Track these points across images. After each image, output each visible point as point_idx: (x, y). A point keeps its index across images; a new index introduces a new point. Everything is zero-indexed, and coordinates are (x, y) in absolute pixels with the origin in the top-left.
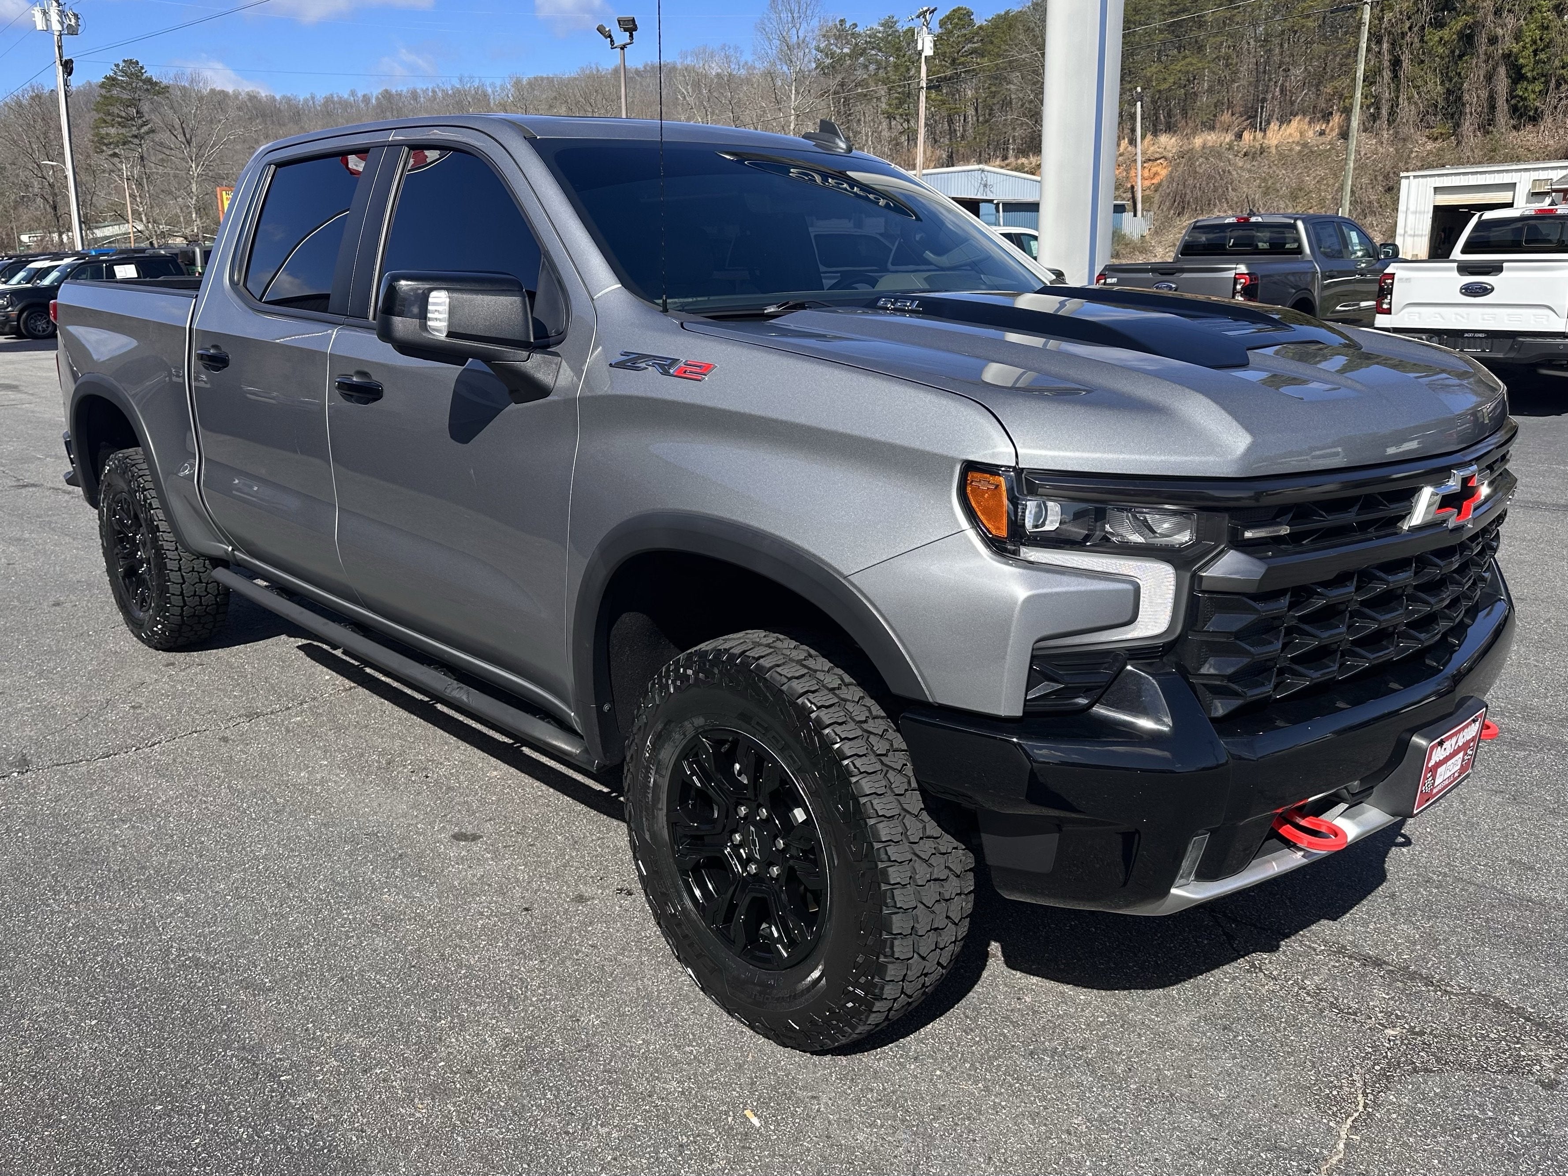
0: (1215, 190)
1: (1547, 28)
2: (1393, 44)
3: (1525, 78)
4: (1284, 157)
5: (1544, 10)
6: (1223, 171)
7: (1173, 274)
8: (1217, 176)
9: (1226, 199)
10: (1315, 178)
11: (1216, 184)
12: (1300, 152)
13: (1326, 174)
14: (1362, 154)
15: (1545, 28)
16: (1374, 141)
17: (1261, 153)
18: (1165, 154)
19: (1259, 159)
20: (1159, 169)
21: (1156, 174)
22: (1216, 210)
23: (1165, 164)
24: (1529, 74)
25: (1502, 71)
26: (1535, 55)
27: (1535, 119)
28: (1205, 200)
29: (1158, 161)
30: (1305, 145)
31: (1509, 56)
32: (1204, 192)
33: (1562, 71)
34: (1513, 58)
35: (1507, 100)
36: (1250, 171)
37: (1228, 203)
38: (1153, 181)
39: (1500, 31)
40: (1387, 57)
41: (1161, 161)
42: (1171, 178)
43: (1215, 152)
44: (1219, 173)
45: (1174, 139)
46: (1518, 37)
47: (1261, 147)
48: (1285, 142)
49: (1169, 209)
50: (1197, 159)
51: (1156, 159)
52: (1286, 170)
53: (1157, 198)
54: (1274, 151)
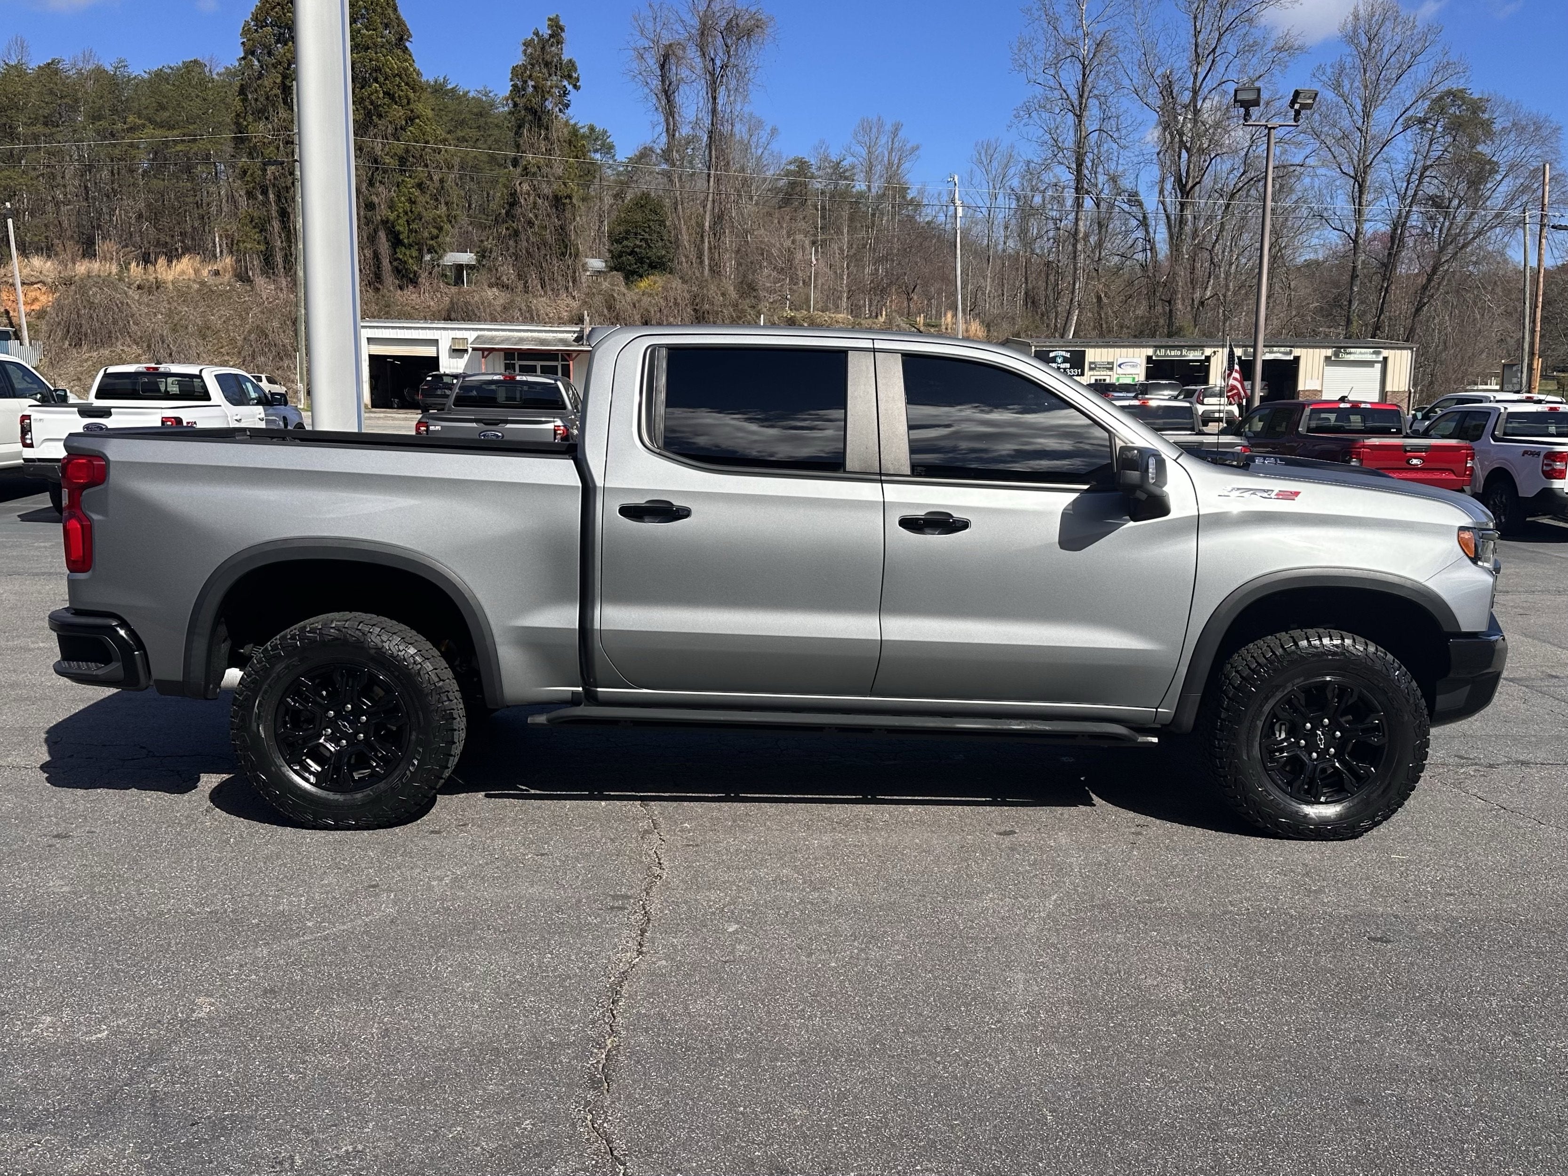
0: (115, 322)
1: (414, 203)
2: (278, 197)
3: (403, 245)
4: (182, 293)
5: (409, 186)
6: (121, 302)
7: (497, 424)
8: (115, 308)
9: (128, 333)
10: (220, 318)
11: (116, 316)
12: (199, 290)
13: (231, 315)
14: (265, 298)
15: (412, 202)
16: (273, 287)
17: (158, 288)
18: (42, 278)
19: (155, 293)
20: (38, 294)
21: (36, 299)
22: (119, 343)
23: (44, 289)
24: (406, 241)
25: (382, 235)
26: (409, 224)
27: (414, 281)
28: (104, 332)
29: (35, 286)
30: (203, 283)
31: (387, 222)
32: (102, 323)
33: (431, 242)
34: (389, 225)
35: (390, 262)
36: (148, 305)
37: (130, 336)
38: (33, 307)
39: (375, 200)
40: (274, 207)
41: (39, 285)
42: (59, 307)
43: (105, 282)
44: (117, 305)
45: (49, 263)
46: (392, 207)
47: (157, 282)
48: (181, 278)
49: (64, 338)
50: (91, 288)
51: (33, 284)
52: (188, 307)
53: (43, 326)
54: (171, 287)
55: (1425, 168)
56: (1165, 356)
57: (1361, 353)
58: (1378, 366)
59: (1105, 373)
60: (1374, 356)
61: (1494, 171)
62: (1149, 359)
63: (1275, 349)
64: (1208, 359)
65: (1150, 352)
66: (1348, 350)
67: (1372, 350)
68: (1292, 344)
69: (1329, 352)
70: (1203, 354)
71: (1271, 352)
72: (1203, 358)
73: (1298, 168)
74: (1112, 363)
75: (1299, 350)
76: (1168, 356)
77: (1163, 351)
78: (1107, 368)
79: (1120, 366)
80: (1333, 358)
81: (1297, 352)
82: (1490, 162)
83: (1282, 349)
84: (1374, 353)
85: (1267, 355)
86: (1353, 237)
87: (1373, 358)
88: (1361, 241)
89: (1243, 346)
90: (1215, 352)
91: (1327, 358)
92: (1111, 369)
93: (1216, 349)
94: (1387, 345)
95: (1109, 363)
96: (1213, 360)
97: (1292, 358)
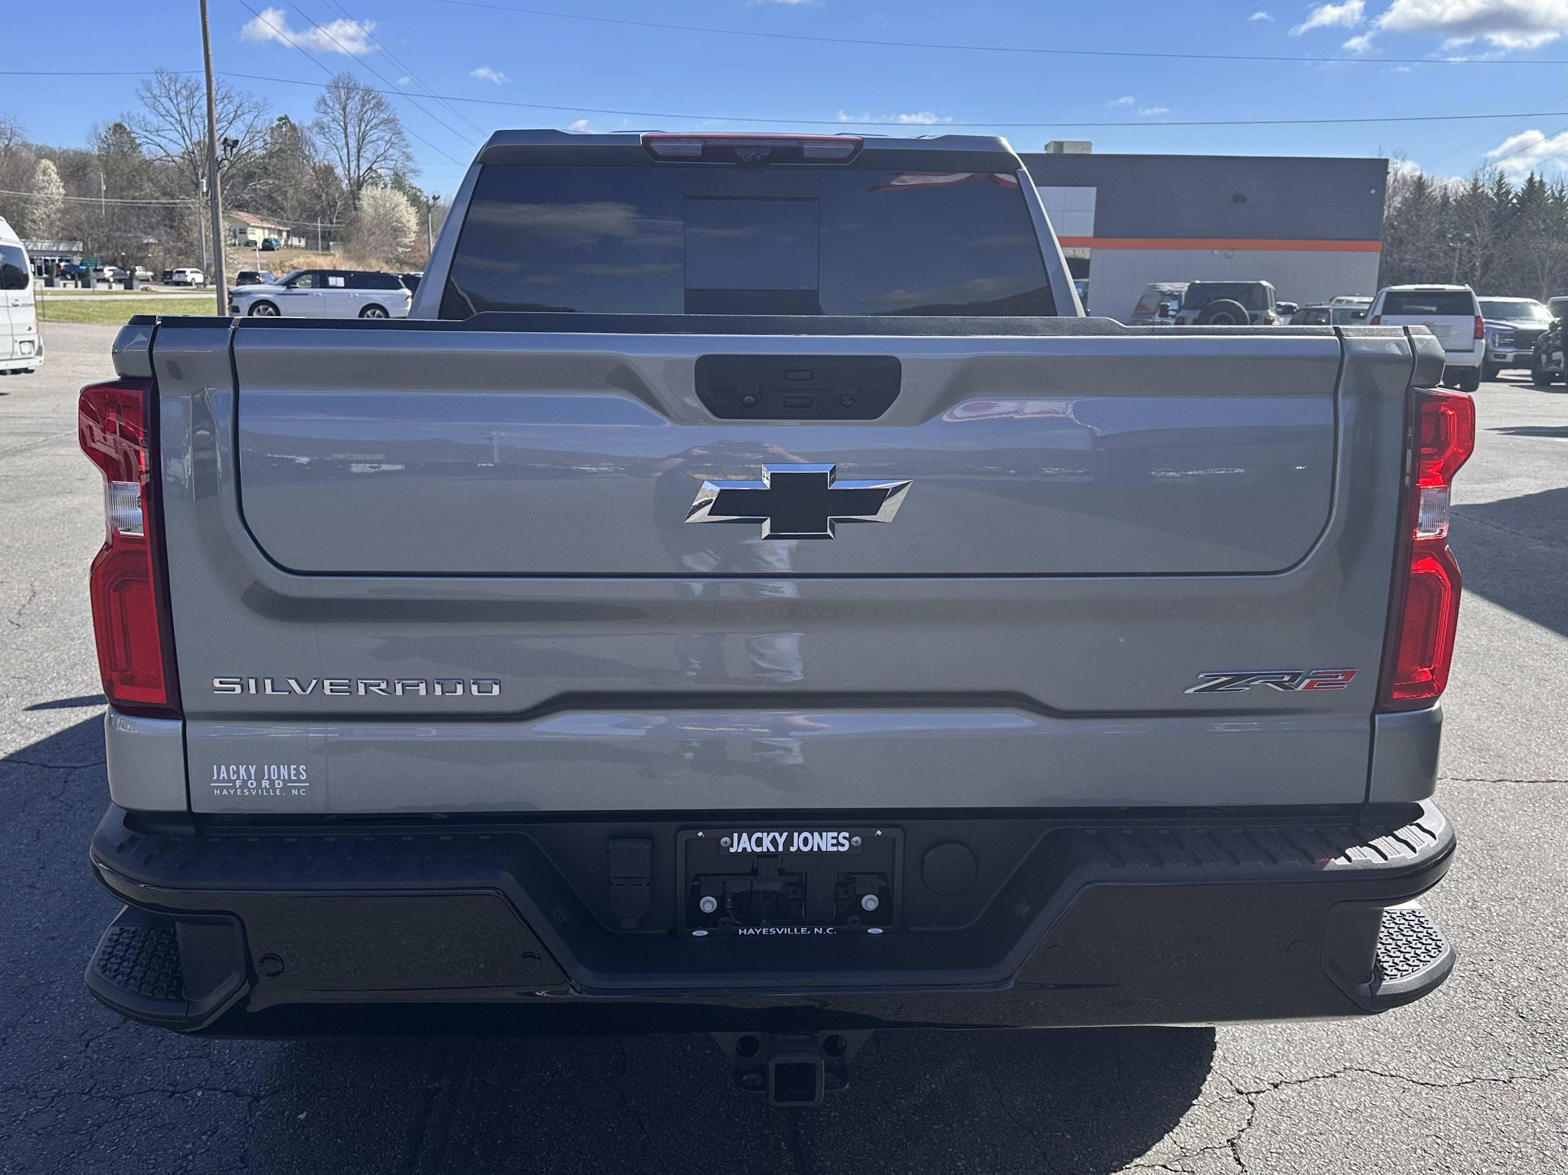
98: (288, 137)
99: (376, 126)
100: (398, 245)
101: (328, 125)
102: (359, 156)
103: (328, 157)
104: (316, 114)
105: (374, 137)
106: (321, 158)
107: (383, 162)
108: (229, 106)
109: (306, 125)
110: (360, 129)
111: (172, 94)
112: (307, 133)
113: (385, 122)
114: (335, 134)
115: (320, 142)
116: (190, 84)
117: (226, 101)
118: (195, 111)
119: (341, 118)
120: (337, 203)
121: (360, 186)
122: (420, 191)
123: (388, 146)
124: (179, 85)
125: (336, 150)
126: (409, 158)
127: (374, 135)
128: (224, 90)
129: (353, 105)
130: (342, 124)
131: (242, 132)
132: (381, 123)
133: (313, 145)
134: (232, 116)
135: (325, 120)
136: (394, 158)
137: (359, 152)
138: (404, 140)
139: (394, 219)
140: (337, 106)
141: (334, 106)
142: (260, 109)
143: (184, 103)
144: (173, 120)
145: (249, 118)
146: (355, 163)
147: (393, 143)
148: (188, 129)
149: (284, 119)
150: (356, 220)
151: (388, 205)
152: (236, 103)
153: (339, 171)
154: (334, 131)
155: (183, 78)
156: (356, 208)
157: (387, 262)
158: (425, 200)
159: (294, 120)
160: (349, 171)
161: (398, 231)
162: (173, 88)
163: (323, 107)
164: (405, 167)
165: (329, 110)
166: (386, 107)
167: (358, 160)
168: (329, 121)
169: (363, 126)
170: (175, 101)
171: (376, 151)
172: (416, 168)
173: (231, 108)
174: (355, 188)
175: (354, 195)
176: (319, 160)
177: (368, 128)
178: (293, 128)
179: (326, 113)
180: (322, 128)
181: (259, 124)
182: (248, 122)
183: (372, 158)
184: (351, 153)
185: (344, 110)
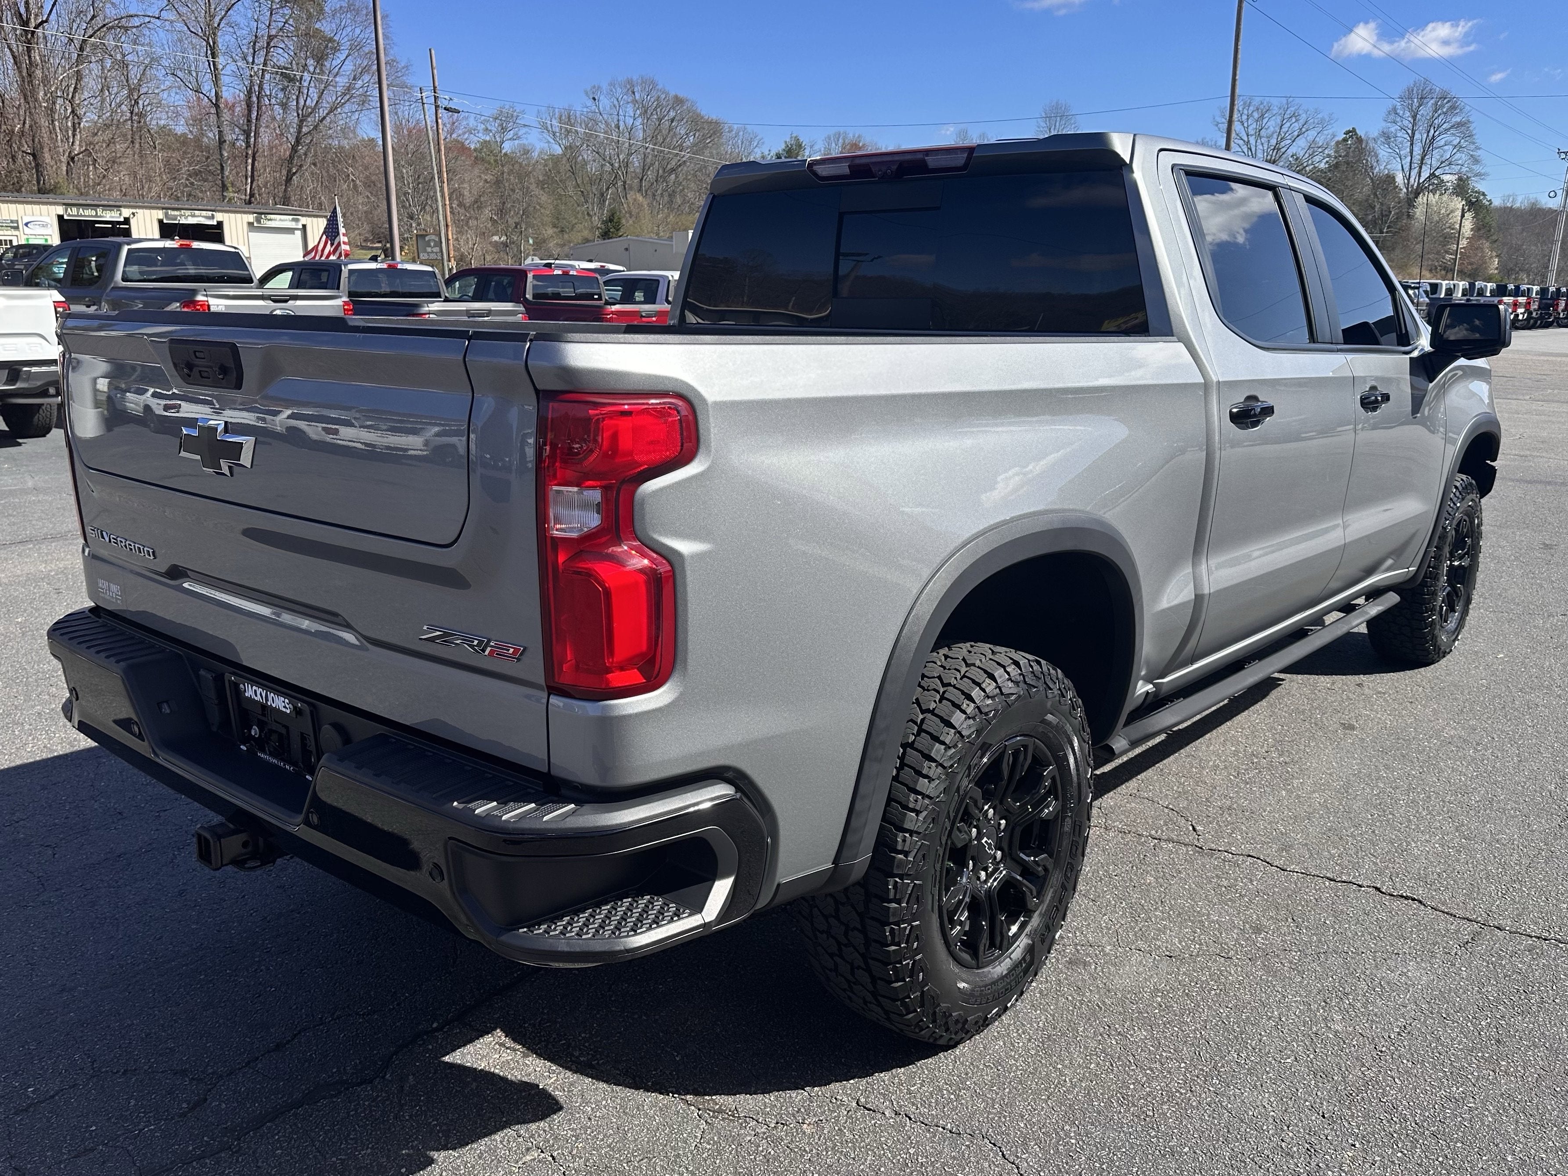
55: (271, 38)
56: (78, 216)
57: (280, 220)
58: (298, 234)
59: (9, 233)
60: (294, 223)
61: (336, 50)
62: (60, 218)
63: (197, 213)
64: (127, 221)
65: (60, 210)
66: (269, 217)
67: (291, 217)
68: (213, 208)
69: (251, 218)
70: (120, 214)
71: (193, 216)
72: (122, 219)
73: (153, 20)
74: (17, 222)
75: (221, 214)
76: (81, 216)
77: (75, 209)
78: (12, 227)
79: (26, 224)
80: (255, 224)
81: (219, 217)
82: (331, 40)
83: (204, 213)
84: (293, 220)
85: (190, 218)
86: (214, 101)
87: (292, 225)
88: (222, 106)
89: (163, 209)
90: (133, 214)
91: (250, 224)
92: (17, 228)
93: (134, 211)
94: (304, 213)
95: (12, 222)
96: (133, 222)
97: (215, 223)
98: (1352, 149)
99: (1447, 130)
100: (1447, 252)
101: (1395, 134)
102: (1422, 163)
103: (1389, 167)
104: (1384, 124)
105: (1442, 143)
106: (1382, 167)
107: (1447, 168)
108: (1296, 124)
109: (1371, 136)
110: (1428, 136)
111: (1244, 117)
112: (1371, 144)
113: (1459, 125)
114: (1401, 143)
115: (1383, 152)
116: (1262, 107)
117: (1294, 120)
118: (1263, 133)
119: (1410, 126)
120: (1390, 212)
121: (1417, 195)
122: (1484, 194)
123: (1455, 151)
124: (1251, 108)
125: (1398, 159)
126: (1476, 161)
127: (1440, 141)
128: (1293, 109)
129: (1425, 111)
130: (1410, 132)
131: (1303, 149)
132: (1452, 127)
133: (1376, 156)
134: (1296, 133)
135: (1393, 129)
136: (1460, 162)
137: (1423, 159)
138: (1474, 143)
139: (1447, 225)
140: (1408, 114)
141: (1404, 114)
142: (1323, 124)
143: (1254, 126)
144: (1241, 142)
145: (1312, 134)
146: (1416, 170)
147: (1461, 147)
148: (1253, 150)
149: (1352, 133)
150: (1407, 228)
151: (1443, 211)
152: (1302, 122)
153: (1400, 179)
154: (1400, 139)
155: (1256, 102)
156: (1409, 216)
157: (1431, 271)
158: (1488, 203)
159: (1361, 133)
160: (1409, 180)
161: (1449, 237)
162: (1246, 112)
163: (1392, 116)
164: (1471, 170)
165: (1398, 119)
166: (1461, 110)
167: (1421, 168)
168: (1396, 130)
169: (1432, 131)
170: (1246, 125)
171: (1442, 156)
172: (1483, 171)
173: (1296, 126)
174: (1411, 196)
175: (1410, 202)
176: (1380, 169)
177: (1437, 133)
178: (1360, 140)
179: (1395, 122)
180: (1387, 137)
181: (1320, 141)
182: (1310, 138)
183: (1435, 164)
184: (1414, 160)
185: (1414, 117)
